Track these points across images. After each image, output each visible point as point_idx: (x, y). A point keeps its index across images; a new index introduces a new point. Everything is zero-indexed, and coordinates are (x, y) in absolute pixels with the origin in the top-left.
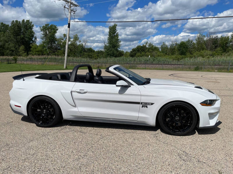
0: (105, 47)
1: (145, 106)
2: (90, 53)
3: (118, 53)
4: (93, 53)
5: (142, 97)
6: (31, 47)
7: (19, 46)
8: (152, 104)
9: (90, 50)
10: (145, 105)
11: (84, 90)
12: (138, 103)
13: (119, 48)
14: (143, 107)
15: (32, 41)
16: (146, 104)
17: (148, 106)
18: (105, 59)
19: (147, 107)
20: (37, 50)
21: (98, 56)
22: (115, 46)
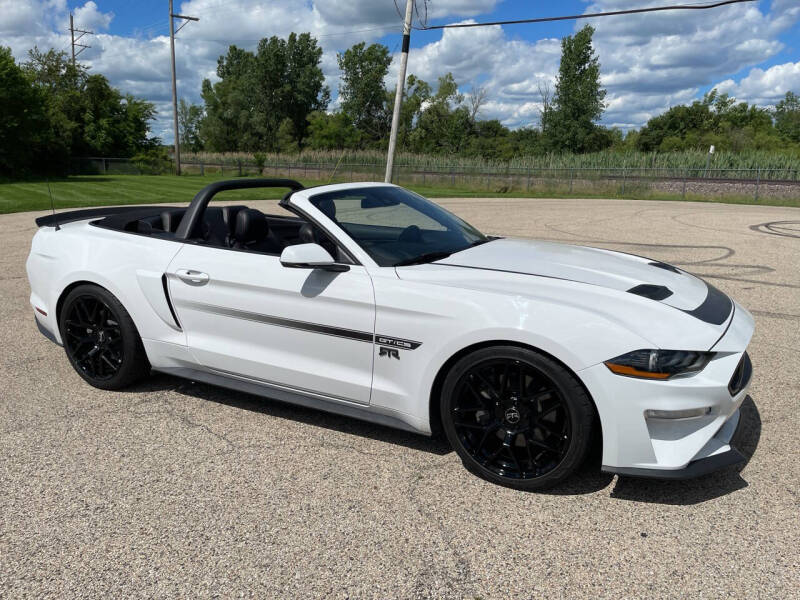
0: (547, 117)
1: (390, 351)
2: (490, 140)
3: (592, 136)
4: (501, 139)
5: (381, 316)
6: (308, 123)
7: (280, 119)
8: (415, 345)
9: (493, 129)
10: (391, 347)
11: (199, 273)
12: (366, 337)
13: (598, 119)
14: (382, 352)
15: (316, 102)
16: (392, 343)
17: (401, 352)
18: (538, 161)
19: (396, 355)
20: (325, 132)
21: (516, 149)
22: (584, 112)
